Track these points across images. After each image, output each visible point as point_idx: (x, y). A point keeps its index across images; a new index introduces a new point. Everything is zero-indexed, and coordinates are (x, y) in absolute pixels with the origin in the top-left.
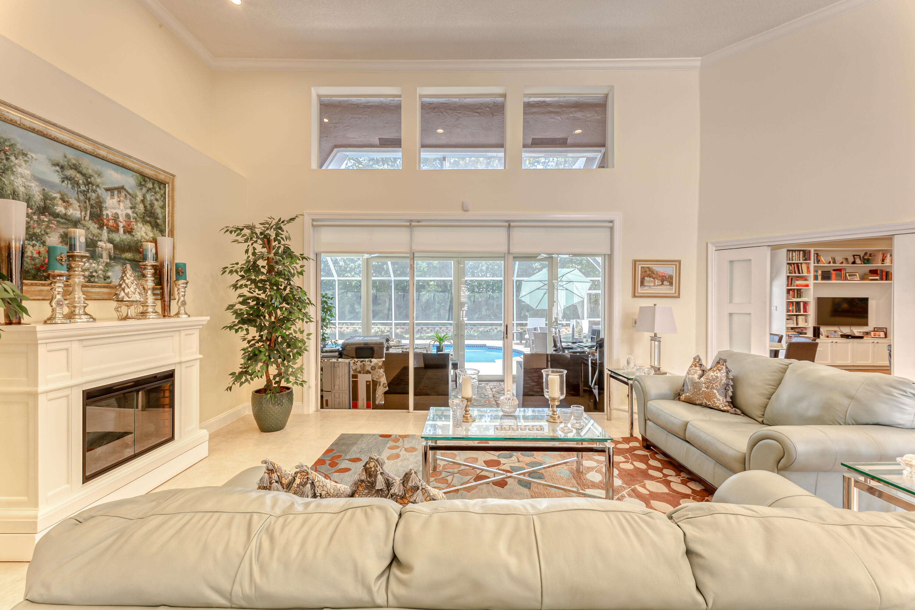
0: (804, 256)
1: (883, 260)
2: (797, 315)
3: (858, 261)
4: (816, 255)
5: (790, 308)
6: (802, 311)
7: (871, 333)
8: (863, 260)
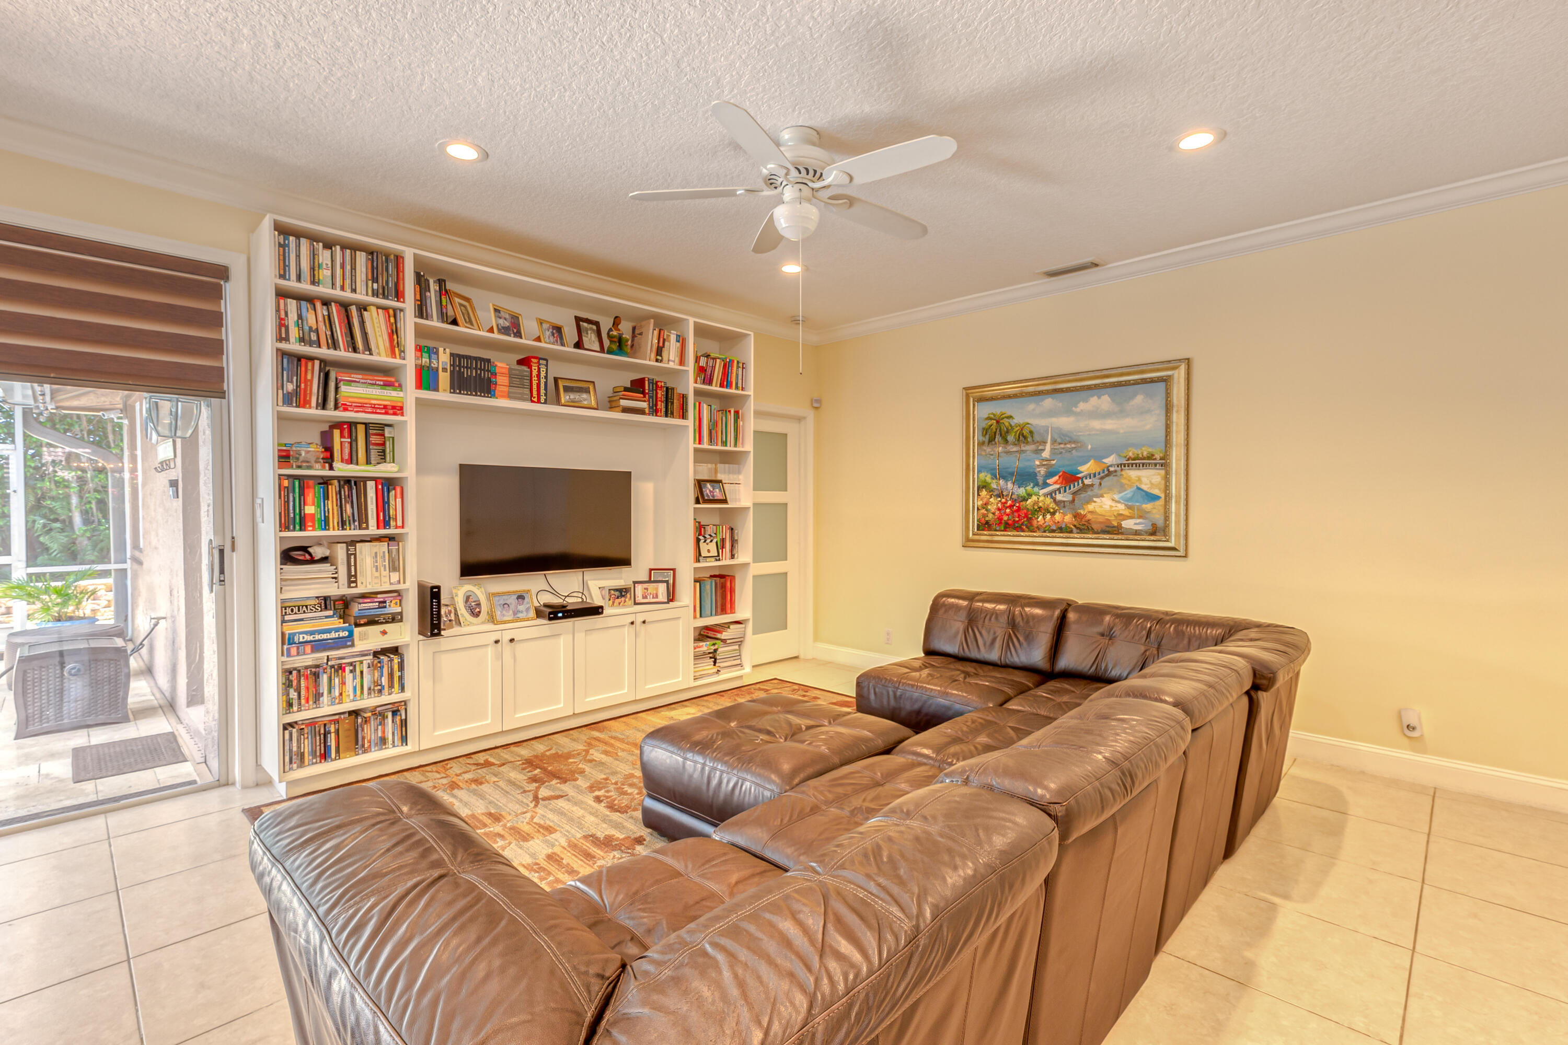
0: (374, 276)
1: (659, 351)
2: (352, 543)
3: (590, 340)
4: (434, 287)
5: (310, 510)
6: (372, 522)
7: (639, 588)
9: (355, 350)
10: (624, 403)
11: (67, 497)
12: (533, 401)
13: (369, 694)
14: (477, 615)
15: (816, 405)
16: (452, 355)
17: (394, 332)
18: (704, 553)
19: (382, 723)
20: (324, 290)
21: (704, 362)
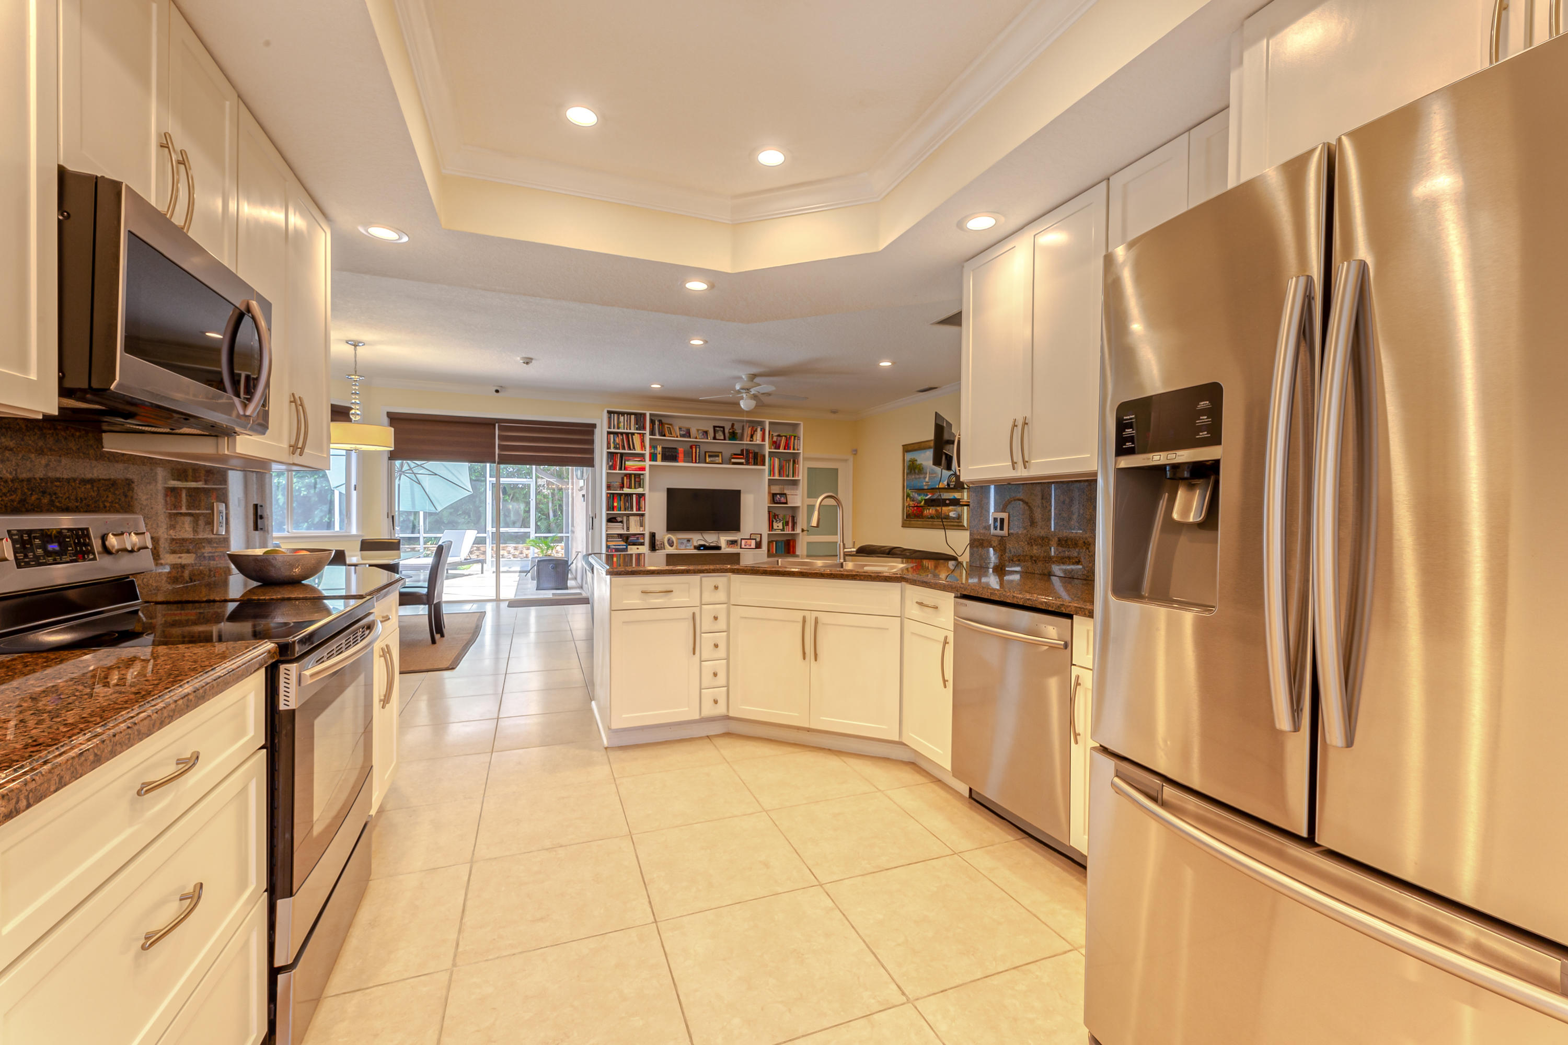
0: (636, 423)
1: (752, 436)
2: (628, 516)
3: (720, 435)
4: (657, 423)
5: (615, 504)
6: (635, 509)
7: (743, 542)
8: (727, 435)
9: (630, 449)
10: (733, 460)
11: (548, 502)
12: (694, 463)
14: (672, 546)
15: (855, 452)
16: (663, 448)
17: (643, 441)
18: (775, 527)
20: (621, 430)
21: (775, 439)
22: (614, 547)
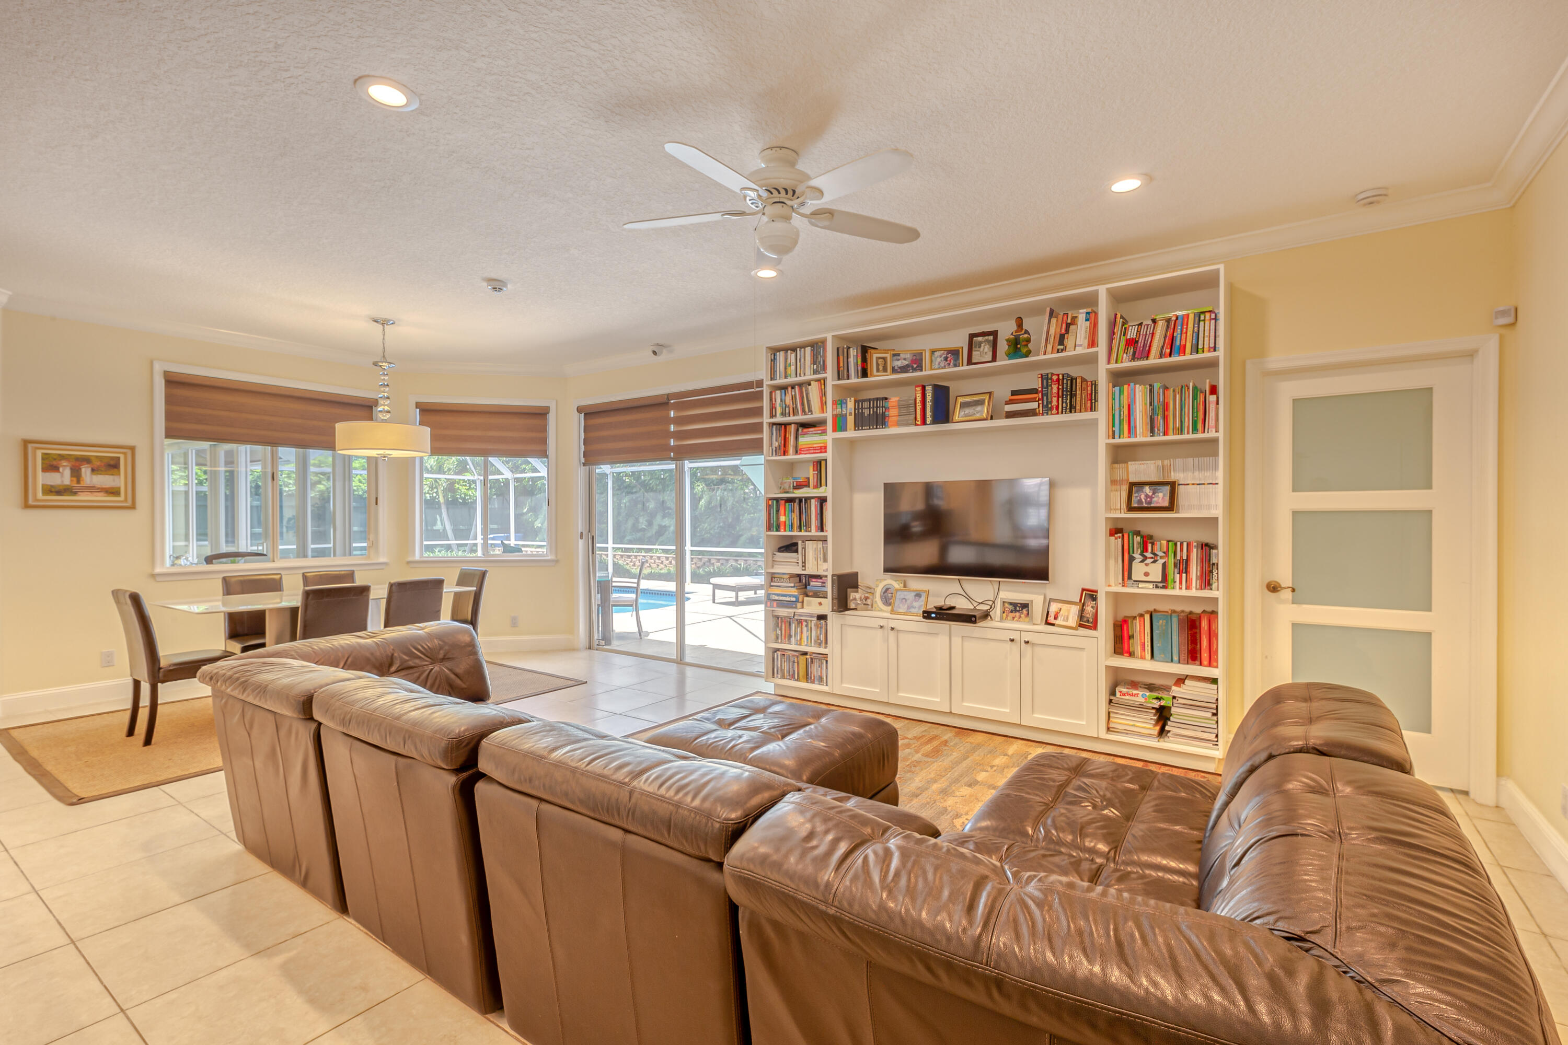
0: (814, 360)
1: (1061, 340)
2: (804, 540)
4: (853, 352)
5: (782, 519)
6: (813, 526)
8: (1003, 347)
9: (806, 414)
12: (916, 425)
13: (815, 644)
14: (889, 605)
15: (1503, 322)
16: (855, 401)
17: (823, 394)
18: (1138, 575)
19: (820, 666)
20: (792, 380)
21: (1132, 334)
22: (776, 598)
